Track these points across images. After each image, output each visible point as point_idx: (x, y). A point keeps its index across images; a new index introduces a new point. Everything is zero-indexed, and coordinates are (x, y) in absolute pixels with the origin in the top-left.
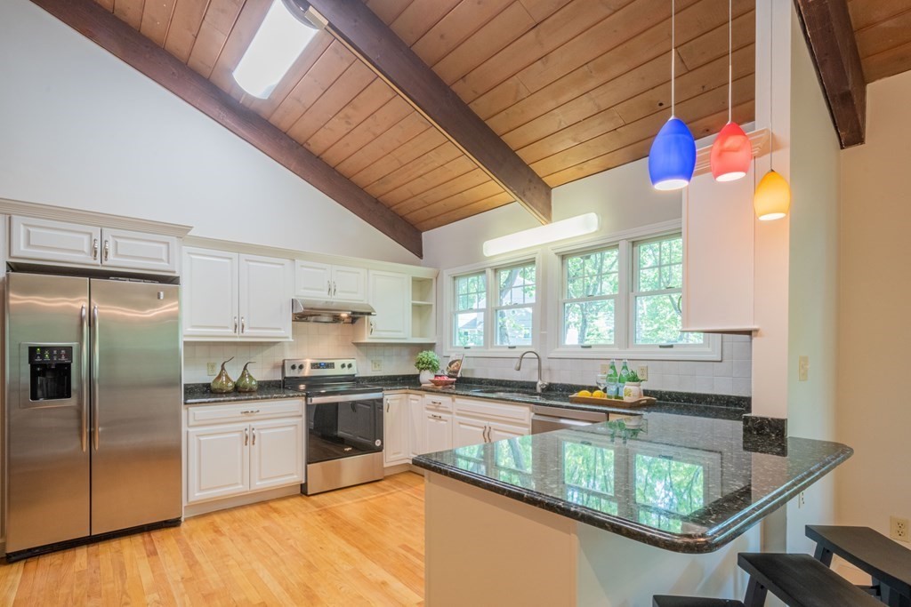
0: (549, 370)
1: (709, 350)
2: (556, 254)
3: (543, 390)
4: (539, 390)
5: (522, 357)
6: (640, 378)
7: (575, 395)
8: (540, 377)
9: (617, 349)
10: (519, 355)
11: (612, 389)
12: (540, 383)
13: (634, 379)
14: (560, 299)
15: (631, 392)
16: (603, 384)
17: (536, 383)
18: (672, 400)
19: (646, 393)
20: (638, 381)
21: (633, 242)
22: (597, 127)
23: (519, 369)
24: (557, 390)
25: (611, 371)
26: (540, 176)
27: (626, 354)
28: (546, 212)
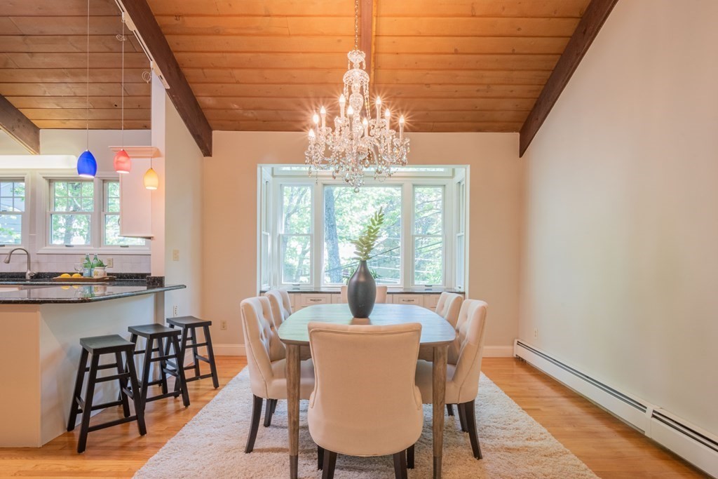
0: (38, 262)
1: (148, 248)
2: (44, 177)
3: (32, 277)
4: (28, 277)
5: (11, 253)
6: (105, 264)
7: (59, 277)
8: (29, 268)
9: (92, 248)
10: (8, 252)
11: (86, 272)
12: (29, 272)
13: (101, 265)
14: (48, 211)
15: (98, 272)
16: (80, 270)
17: (25, 273)
18: (128, 278)
19: (108, 274)
20: (103, 266)
21: (104, 180)
22: (73, 104)
23: (8, 262)
24: (45, 277)
25: (86, 261)
26: (29, 118)
27: (97, 251)
28: (35, 145)
